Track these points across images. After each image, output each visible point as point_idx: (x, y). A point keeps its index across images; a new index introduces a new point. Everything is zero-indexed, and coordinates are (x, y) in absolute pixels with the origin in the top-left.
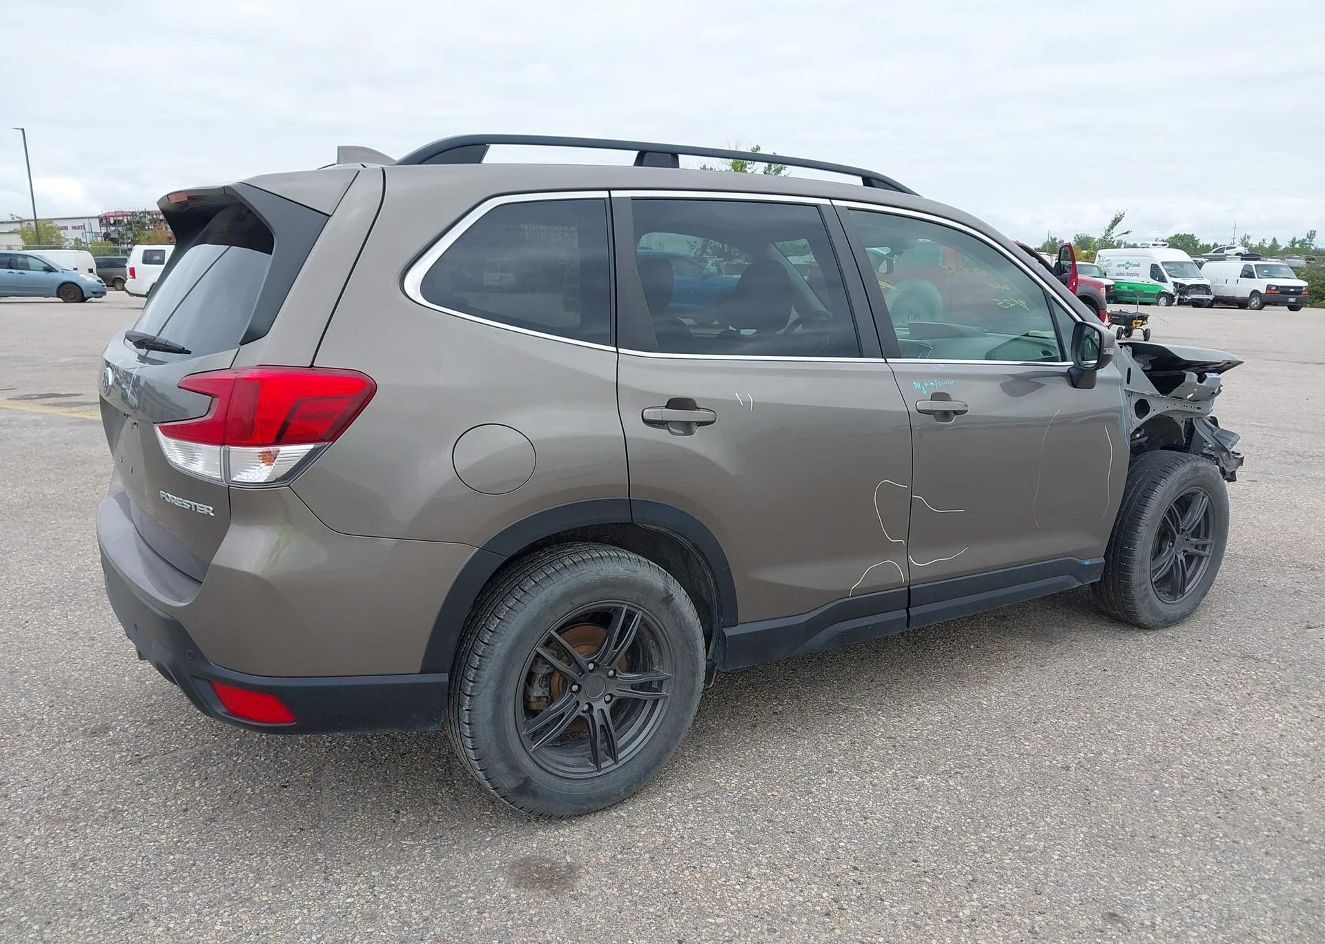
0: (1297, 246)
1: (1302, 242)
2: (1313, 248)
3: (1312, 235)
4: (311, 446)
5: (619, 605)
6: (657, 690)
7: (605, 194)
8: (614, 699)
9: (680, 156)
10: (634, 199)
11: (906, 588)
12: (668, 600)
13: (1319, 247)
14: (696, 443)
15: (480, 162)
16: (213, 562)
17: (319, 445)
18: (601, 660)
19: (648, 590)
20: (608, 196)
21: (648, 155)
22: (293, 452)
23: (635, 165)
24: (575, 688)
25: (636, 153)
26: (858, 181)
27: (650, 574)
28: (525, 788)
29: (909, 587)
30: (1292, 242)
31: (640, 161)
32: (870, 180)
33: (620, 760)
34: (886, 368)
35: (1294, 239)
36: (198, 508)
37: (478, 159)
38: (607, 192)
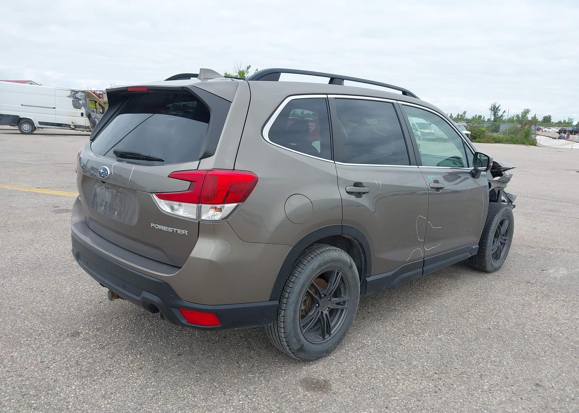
0: (459, 117)
1: (461, 116)
2: (465, 118)
3: (465, 113)
4: (236, 204)
5: (334, 270)
6: (343, 305)
7: (325, 96)
8: (330, 309)
9: (344, 80)
10: (336, 98)
11: (423, 259)
12: (351, 267)
13: (468, 118)
14: (363, 201)
15: (278, 81)
16: (191, 255)
17: (239, 203)
18: (327, 292)
19: (345, 263)
20: (327, 97)
21: (335, 80)
22: (229, 207)
23: (329, 83)
24: (317, 305)
25: (330, 78)
26: (401, 93)
27: (345, 256)
28: (302, 349)
29: (424, 259)
30: (458, 115)
31: (331, 82)
32: (405, 93)
33: (332, 334)
34: (418, 170)
35: (458, 114)
36: (178, 231)
37: (277, 79)
38: (326, 95)
